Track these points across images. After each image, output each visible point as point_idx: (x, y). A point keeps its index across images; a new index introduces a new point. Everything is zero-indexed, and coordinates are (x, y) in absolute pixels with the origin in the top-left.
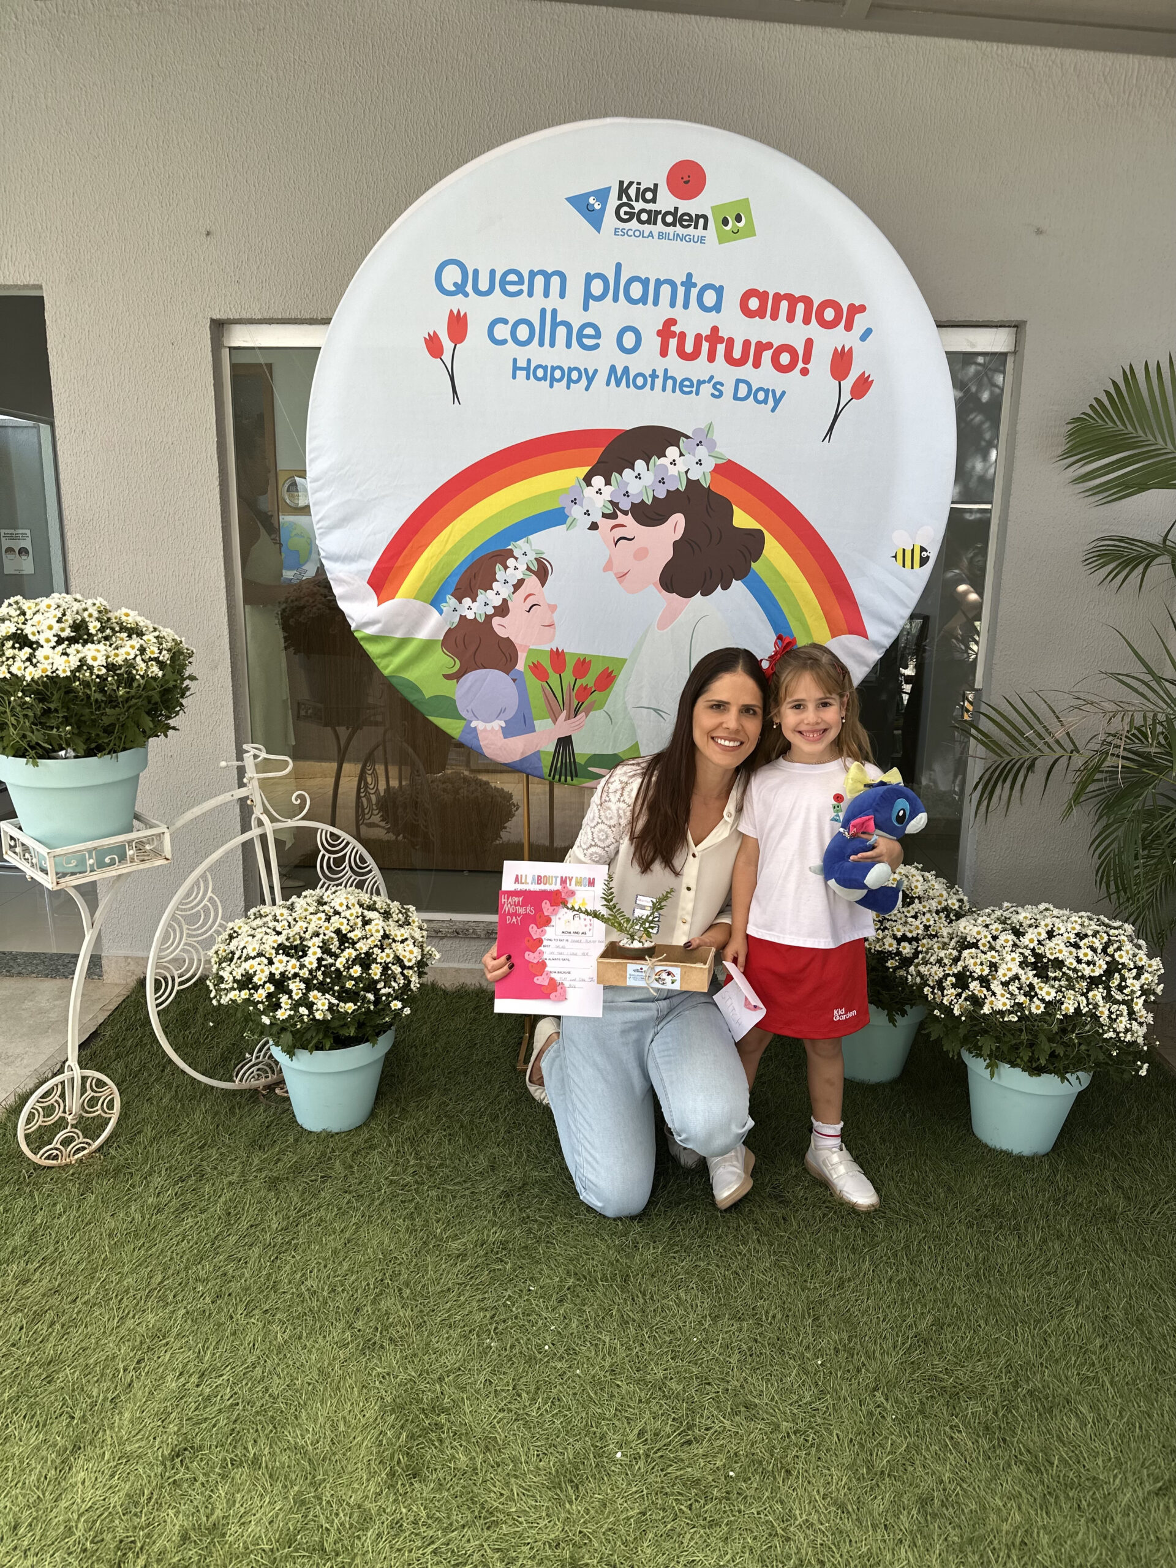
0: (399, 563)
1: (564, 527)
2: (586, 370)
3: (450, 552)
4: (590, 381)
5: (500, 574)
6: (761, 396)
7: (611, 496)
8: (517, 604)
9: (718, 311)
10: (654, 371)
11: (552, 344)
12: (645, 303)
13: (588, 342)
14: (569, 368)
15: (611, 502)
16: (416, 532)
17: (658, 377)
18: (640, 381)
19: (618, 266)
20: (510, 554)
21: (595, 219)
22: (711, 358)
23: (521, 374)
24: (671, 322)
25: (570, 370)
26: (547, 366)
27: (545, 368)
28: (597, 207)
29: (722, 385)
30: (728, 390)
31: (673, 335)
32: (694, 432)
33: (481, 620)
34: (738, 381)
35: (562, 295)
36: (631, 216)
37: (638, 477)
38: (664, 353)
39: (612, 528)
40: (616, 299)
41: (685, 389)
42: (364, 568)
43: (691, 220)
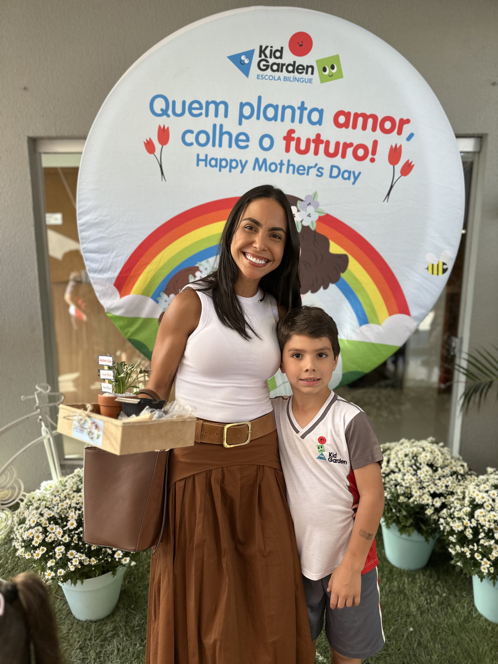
0: (131, 274)
2: (241, 161)
3: (162, 268)
4: (243, 167)
6: (346, 175)
9: (320, 124)
10: (282, 161)
11: (220, 145)
12: (276, 120)
13: (242, 144)
14: (231, 160)
17: (284, 164)
18: (273, 167)
19: (260, 98)
20: (197, 269)
21: (245, 69)
22: (316, 153)
23: (202, 164)
24: (292, 131)
26: (217, 159)
28: (247, 61)
29: (322, 169)
30: (326, 172)
31: (293, 139)
34: (332, 167)
35: (226, 115)
36: (267, 67)
38: (287, 149)
40: (258, 118)
41: (301, 172)
42: (112, 276)
43: (303, 69)
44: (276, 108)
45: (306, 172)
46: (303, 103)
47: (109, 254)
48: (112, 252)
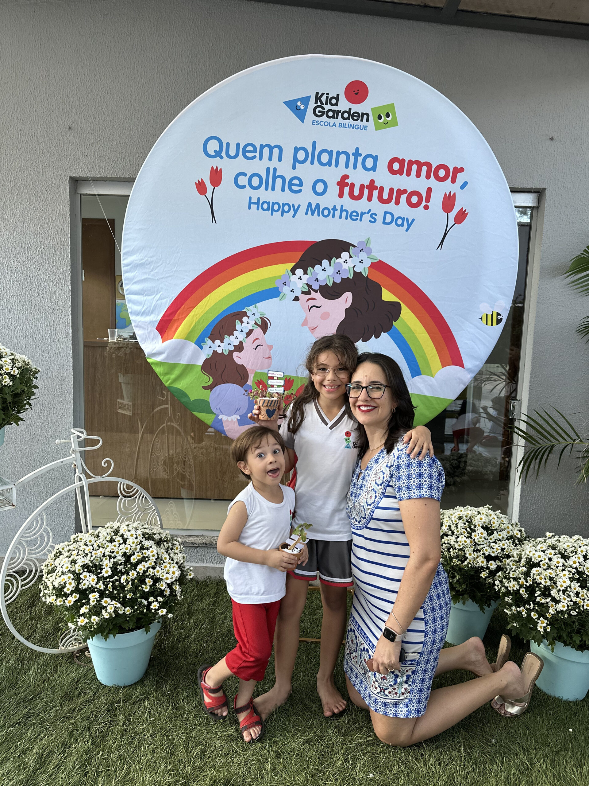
0: (176, 318)
1: (278, 299)
2: (293, 205)
3: (207, 312)
4: (296, 211)
5: (238, 326)
6: (400, 221)
7: (308, 280)
8: (248, 344)
9: (374, 171)
10: (335, 206)
11: (273, 189)
12: (330, 166)
13: (294, 188)
14: (283, 204)
15: (307, 284)
16: (186, 299)
17: (337, 210)
18: (326, 212)
19: (314, 143)
20: (245, 314)
21: (301, 115)
22: (370, 199)
23: (254, 207)
24: (346, 177)
25: (284, 205)
26: (269, 202)
27: (268, 203)
28: (302, 108)
29: (376, 215)
30: (379, 218)
31: (347, 184)
32: (359, 243)
33: (226, 353)
34: (386, 213)
35: (280, 160)
36: (323, 113)
37: (324, 270)
38: (341, 195)
39: (307, 301)
40: (312, 163)
41: (353, 217)
42: (154, 320)
43: (359, 116)
44: (330, 153)
45: (359, 218)
46: (357, 149)
47: (153, 296)
48: (156, 295)
